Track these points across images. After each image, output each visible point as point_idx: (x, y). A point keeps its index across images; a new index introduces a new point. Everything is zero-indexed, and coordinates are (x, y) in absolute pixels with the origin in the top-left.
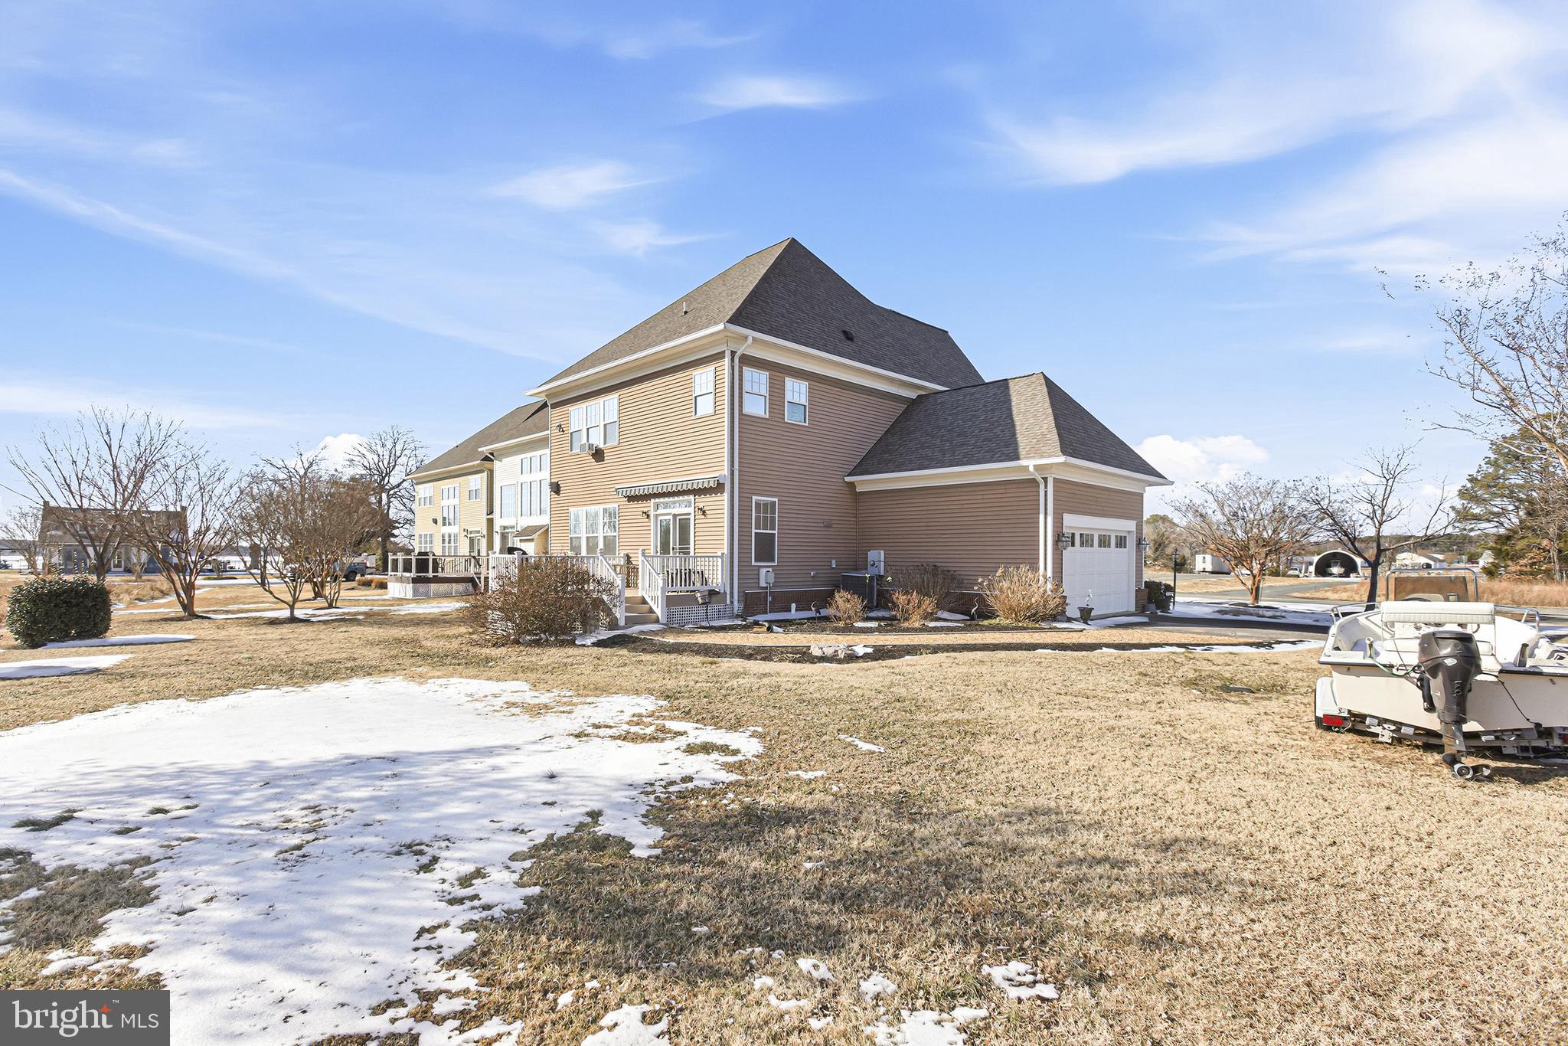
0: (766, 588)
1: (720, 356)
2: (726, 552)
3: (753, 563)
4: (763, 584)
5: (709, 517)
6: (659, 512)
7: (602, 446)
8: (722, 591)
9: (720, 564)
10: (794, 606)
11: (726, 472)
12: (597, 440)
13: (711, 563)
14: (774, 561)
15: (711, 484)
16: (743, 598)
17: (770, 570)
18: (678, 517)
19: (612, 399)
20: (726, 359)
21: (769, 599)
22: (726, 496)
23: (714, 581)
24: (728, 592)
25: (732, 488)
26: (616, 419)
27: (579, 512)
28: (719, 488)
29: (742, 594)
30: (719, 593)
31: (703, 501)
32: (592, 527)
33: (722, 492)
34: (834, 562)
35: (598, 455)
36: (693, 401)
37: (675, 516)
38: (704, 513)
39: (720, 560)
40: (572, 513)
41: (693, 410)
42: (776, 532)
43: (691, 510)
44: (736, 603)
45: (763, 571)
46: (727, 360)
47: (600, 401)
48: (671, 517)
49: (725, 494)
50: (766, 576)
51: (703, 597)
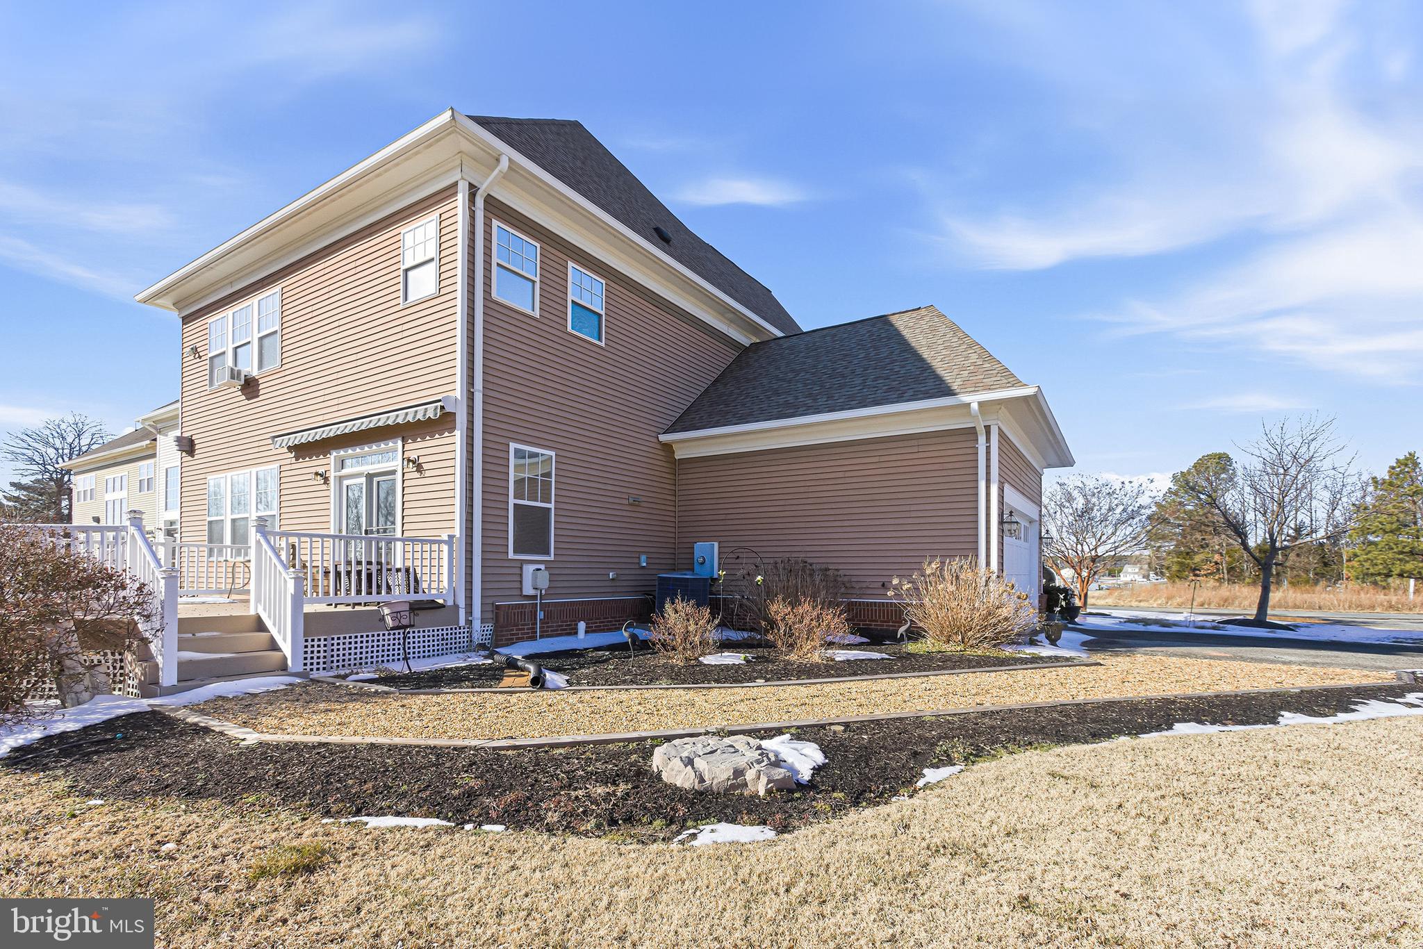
0: (534, 597)
1: (449, 192)
2: (457, 533)
3: (511, 555)
4: (528, 590)
5: (428, 474)
6: (345, 472)
7: (255, 373)
8: (450, 603)
9: (445, 555)
10: (582, 626)
11: (458, 391)
12: (250, 367)
13: (426, 555)
14: (548, 553)
15: (430, 414)
16: (490, 615)
17: (542, 567)
18: (376, 480)
19: (271, 297)
20: (460, 196)
21: (540, 615)
22: (458, 436)
23: (434, 585)
24: (462, 603)
25: (471, 422)
26: (277, 327)
27: (222, 482)
28: (444, 422)
29: (489, 608)
30: (443, 606)
31: (417, 448)
32: (238, 504)
33: (452, 429)
34: (643, 558)
35: (250, 387)
36: (401, 279)
37: (370, 477)
38: (420, 468)
39: (445, 548)
40: (212, 483)
41: (401, 293)
42: (552, 506)
43: (396, 463)
44: (477, 624)
45: (529, 570)
46: (461, 199)
47: (253, 301)
48: (363, 480)
49: (457, 433)
50: (535, 578)
51: (396, 615)
